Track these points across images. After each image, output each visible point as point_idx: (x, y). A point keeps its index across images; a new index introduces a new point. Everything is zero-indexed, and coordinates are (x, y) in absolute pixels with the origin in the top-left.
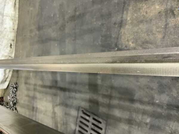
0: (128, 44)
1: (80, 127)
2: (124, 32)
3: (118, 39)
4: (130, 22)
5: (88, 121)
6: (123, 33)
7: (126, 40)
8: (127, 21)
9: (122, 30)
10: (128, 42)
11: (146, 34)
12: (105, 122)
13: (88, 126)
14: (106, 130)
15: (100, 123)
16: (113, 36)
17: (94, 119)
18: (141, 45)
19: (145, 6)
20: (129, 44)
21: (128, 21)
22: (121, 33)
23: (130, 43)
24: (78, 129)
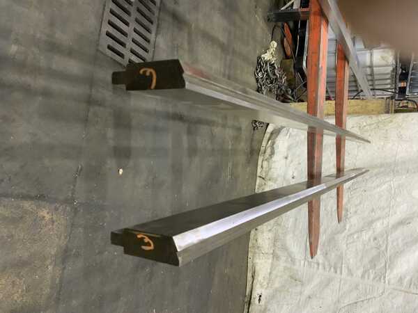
0: (52, 215)
1: (148, 41)
2: (60, 239)
3: (73, 225)
4: (48, 262)
5: (133, 52)
6: (63, 237)
7: (56, 223)
8: (54, 263)
9: (63, 243)
10: (52, 218)
11: (17, 237)
12: (100, 49)
13: (134, 41)
14: (98, 30)
15: (110, 48)
16: (81, 230)
17: (121, 55)
18: (26, 214)
19: (16, 298)
20: (50, 214)
21: (50, 264)
22: (66, 237)
23: (48, 217)
24: (152, 37)
